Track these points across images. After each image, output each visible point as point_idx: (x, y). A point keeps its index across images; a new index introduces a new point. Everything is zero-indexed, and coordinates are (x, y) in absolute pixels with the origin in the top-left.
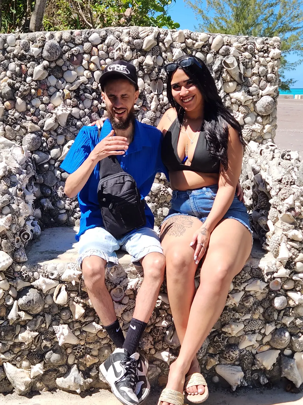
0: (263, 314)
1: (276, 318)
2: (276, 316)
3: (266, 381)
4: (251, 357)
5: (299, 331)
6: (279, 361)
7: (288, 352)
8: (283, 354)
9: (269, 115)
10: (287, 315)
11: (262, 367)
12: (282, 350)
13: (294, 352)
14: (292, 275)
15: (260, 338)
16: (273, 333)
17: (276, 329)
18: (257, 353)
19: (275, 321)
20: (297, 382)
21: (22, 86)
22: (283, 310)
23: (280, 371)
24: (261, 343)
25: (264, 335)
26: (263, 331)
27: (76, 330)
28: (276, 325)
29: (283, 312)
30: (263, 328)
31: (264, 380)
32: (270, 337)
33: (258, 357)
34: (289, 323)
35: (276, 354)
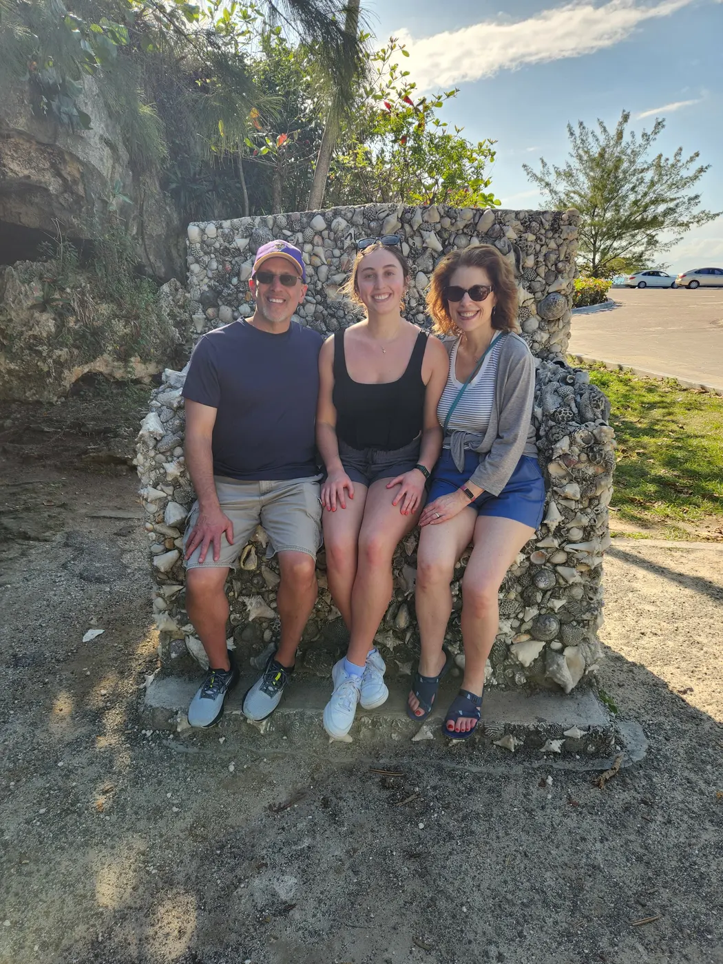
0: (521, 594)
1: (539, 601)
2: (539, 597)
3: (523, 680)
4: (504, 647)
5: (572, 618)
6: (544, 655)
7: (556, 645)
8: (549, 647)
9: (559, 319)
10: (555, 597)
11: (517, 663)
12: (549, 643)
13: (564, 647)
14: (563, 545)
15: (516, 624)
16: (536, 620)
17: (540, 614)
18: (512, 644)
19: (539, 605)
20: (566, 686)
21: (225, 290)
22: (549, 590)
23: (544, 669)
24: (518, 630)
25: (522, 621)
26: (521, 616)
27: (272, 601)
28: (539, 609)
29: (550, 593)
30: (521, 611)
31: (520, 679)
32: (531, 624)
33: (514, 650)
34: (558, 607)
35: (538, 647)
